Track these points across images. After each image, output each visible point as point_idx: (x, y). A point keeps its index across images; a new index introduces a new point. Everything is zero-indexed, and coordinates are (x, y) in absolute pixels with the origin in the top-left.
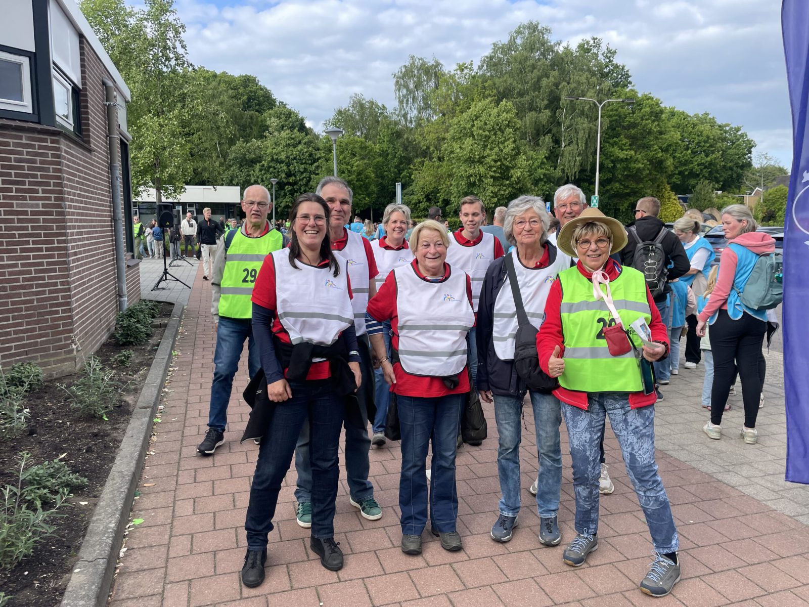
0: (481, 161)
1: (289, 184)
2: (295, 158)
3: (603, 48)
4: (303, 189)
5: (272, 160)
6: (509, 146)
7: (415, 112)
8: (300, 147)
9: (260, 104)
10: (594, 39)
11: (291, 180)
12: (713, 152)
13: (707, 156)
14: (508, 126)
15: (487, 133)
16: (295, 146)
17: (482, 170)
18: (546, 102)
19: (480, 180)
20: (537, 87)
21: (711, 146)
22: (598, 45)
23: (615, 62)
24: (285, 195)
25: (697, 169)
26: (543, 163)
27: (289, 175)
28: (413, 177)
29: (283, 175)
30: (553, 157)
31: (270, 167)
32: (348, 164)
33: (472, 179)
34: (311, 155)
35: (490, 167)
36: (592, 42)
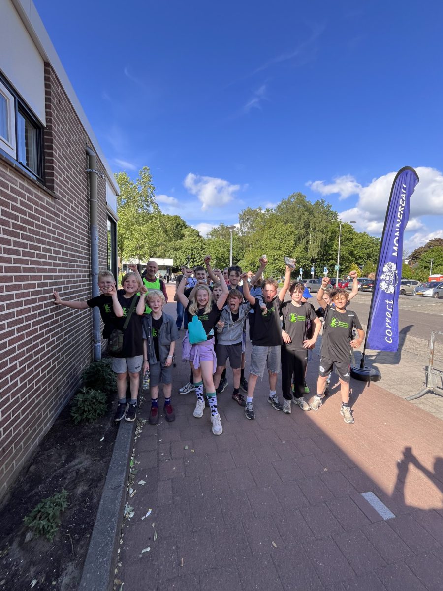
0: (279, 249)
1: (192, 258)
2: (195, 248)
3: (326, 204)
4: (198, 260)
5: (186, 248)
6: (292, 243)
7: (246, 229)
8: (197, 243)
9: (181, 227)
10: (322, 200)
11: (193, 256)
12: (369, 248)
13: (366, 250)
14: (291, 234)
15: (282, 237)
16: (196, 242)
17: (280, 253)
18: (303, 225)
19: (279, 257)
20: (300, 219)
21: (368, 246)
22: (323, 202)
23: (331, 210)
24: (190, 263)
25: (362, 255)
26: (302, 251)
27: (192, 254)
28: (245, 256)
29: (190, 255)
30: (306, 249)
31: (185, 251)
32: (217, 250)
33: (276, 257)
34: (202, 247)
35: (284, 252)
36: (321, 201)
